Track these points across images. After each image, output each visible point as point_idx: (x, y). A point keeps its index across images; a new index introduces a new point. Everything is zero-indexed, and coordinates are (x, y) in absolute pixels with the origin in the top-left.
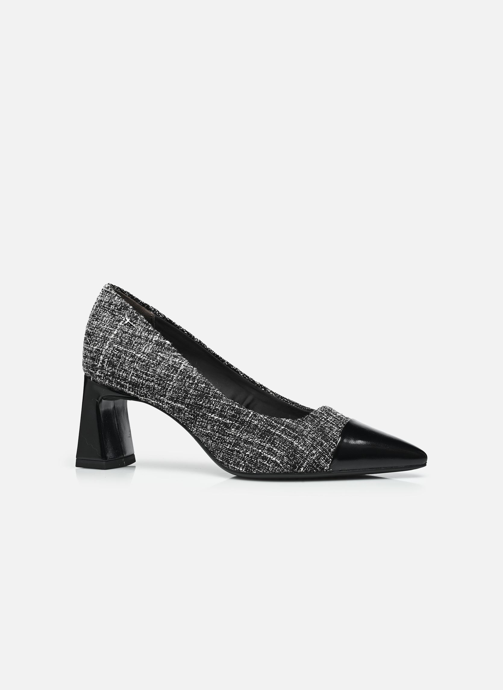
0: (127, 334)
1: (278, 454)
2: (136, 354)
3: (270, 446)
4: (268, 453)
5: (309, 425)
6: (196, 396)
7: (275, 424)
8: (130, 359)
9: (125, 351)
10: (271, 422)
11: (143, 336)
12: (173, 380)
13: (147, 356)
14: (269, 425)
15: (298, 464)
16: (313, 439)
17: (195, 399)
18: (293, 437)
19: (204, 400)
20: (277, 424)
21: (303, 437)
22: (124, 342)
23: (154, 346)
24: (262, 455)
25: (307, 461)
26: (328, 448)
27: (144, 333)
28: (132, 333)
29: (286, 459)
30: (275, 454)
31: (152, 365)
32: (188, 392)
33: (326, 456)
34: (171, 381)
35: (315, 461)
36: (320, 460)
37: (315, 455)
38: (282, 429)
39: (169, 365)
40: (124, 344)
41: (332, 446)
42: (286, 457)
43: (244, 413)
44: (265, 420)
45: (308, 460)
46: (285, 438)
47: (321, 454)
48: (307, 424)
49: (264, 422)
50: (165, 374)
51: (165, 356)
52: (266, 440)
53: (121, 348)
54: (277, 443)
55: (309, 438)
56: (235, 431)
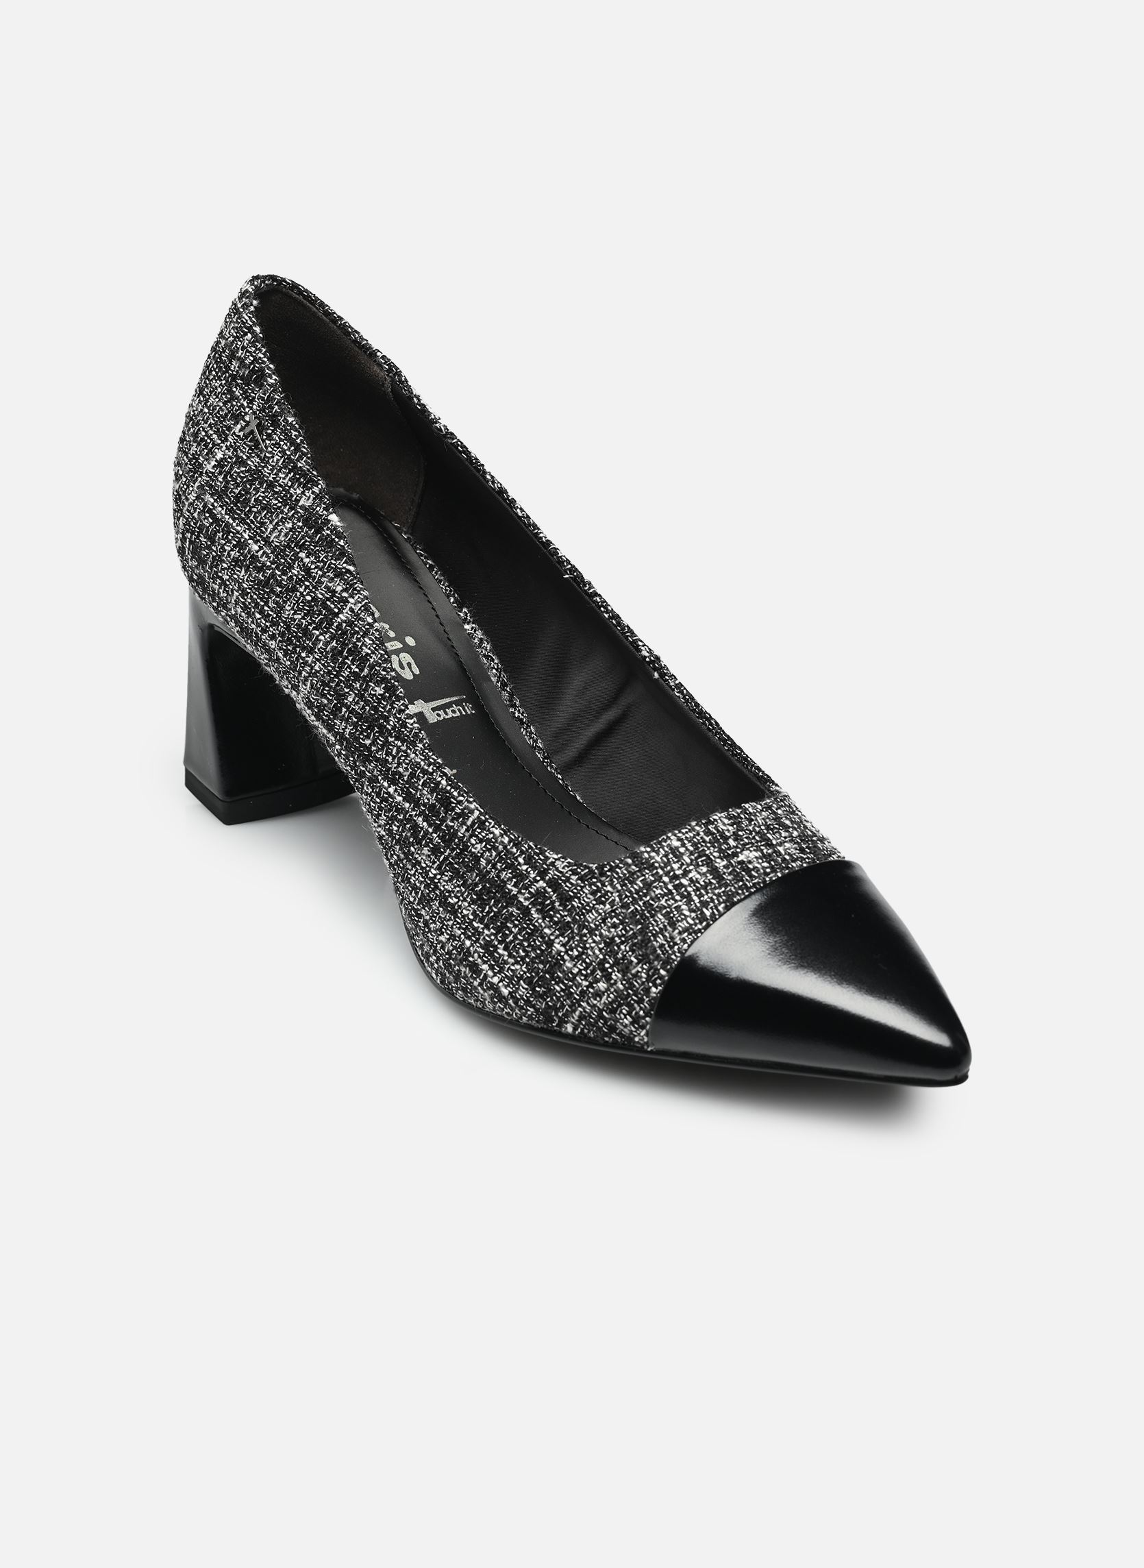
0: (243, 469)
1: (507, 966)
2: (250, 541)
3: (493, 937)
4: (484, 956)
5: (612, 893)
6: (359, 717)
7: (525, 867)
8: (233, 553)
9: (227, 525)
10: (516, 858)
11: (280, 486)
12: (316, 650)
13: (272, 553)
14: (508, 867)
15: (557, 1010)
16: (609, 943)
17: (355, 725)
18: (556, 923)
19: (374, 734)
20: (529, 869)
21: (585, 931)
22: (230, 493)
23: (298, 524)
24: (471, 959)
25: (580, 1009)
26: (643, 983)
27: (283, 476)
28: (256, 466)
29: (526, 989)
30: (499, 966)
31: (278, 588)
32: (343, 700)
33: (636, 1005)
34: (311, 651)
35: (604, 1013)
36: (619, 1014)
37: (605, 997)
38: (537, 889)
39: (314, 599)
40: (230, 500)
41: (656, 979)
42: (524, 982)
43: (458, 810)
44: (501, 847)
45: (584, 1008)
46: (537, 921)
47: (622, 998)
48: (609, 888)
49: (499, 854)
50: (299, 626)
51: (313, 567)
52: (488, 913)
53: (220, 511)
54: (511, 932)
55: (598, 939)
56: (429, 856)
